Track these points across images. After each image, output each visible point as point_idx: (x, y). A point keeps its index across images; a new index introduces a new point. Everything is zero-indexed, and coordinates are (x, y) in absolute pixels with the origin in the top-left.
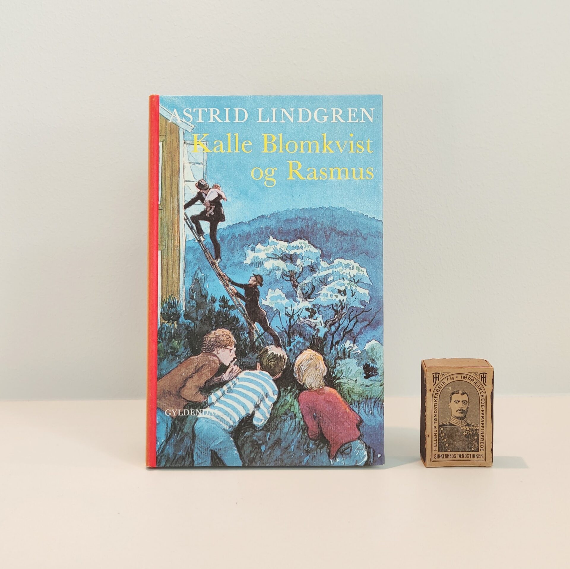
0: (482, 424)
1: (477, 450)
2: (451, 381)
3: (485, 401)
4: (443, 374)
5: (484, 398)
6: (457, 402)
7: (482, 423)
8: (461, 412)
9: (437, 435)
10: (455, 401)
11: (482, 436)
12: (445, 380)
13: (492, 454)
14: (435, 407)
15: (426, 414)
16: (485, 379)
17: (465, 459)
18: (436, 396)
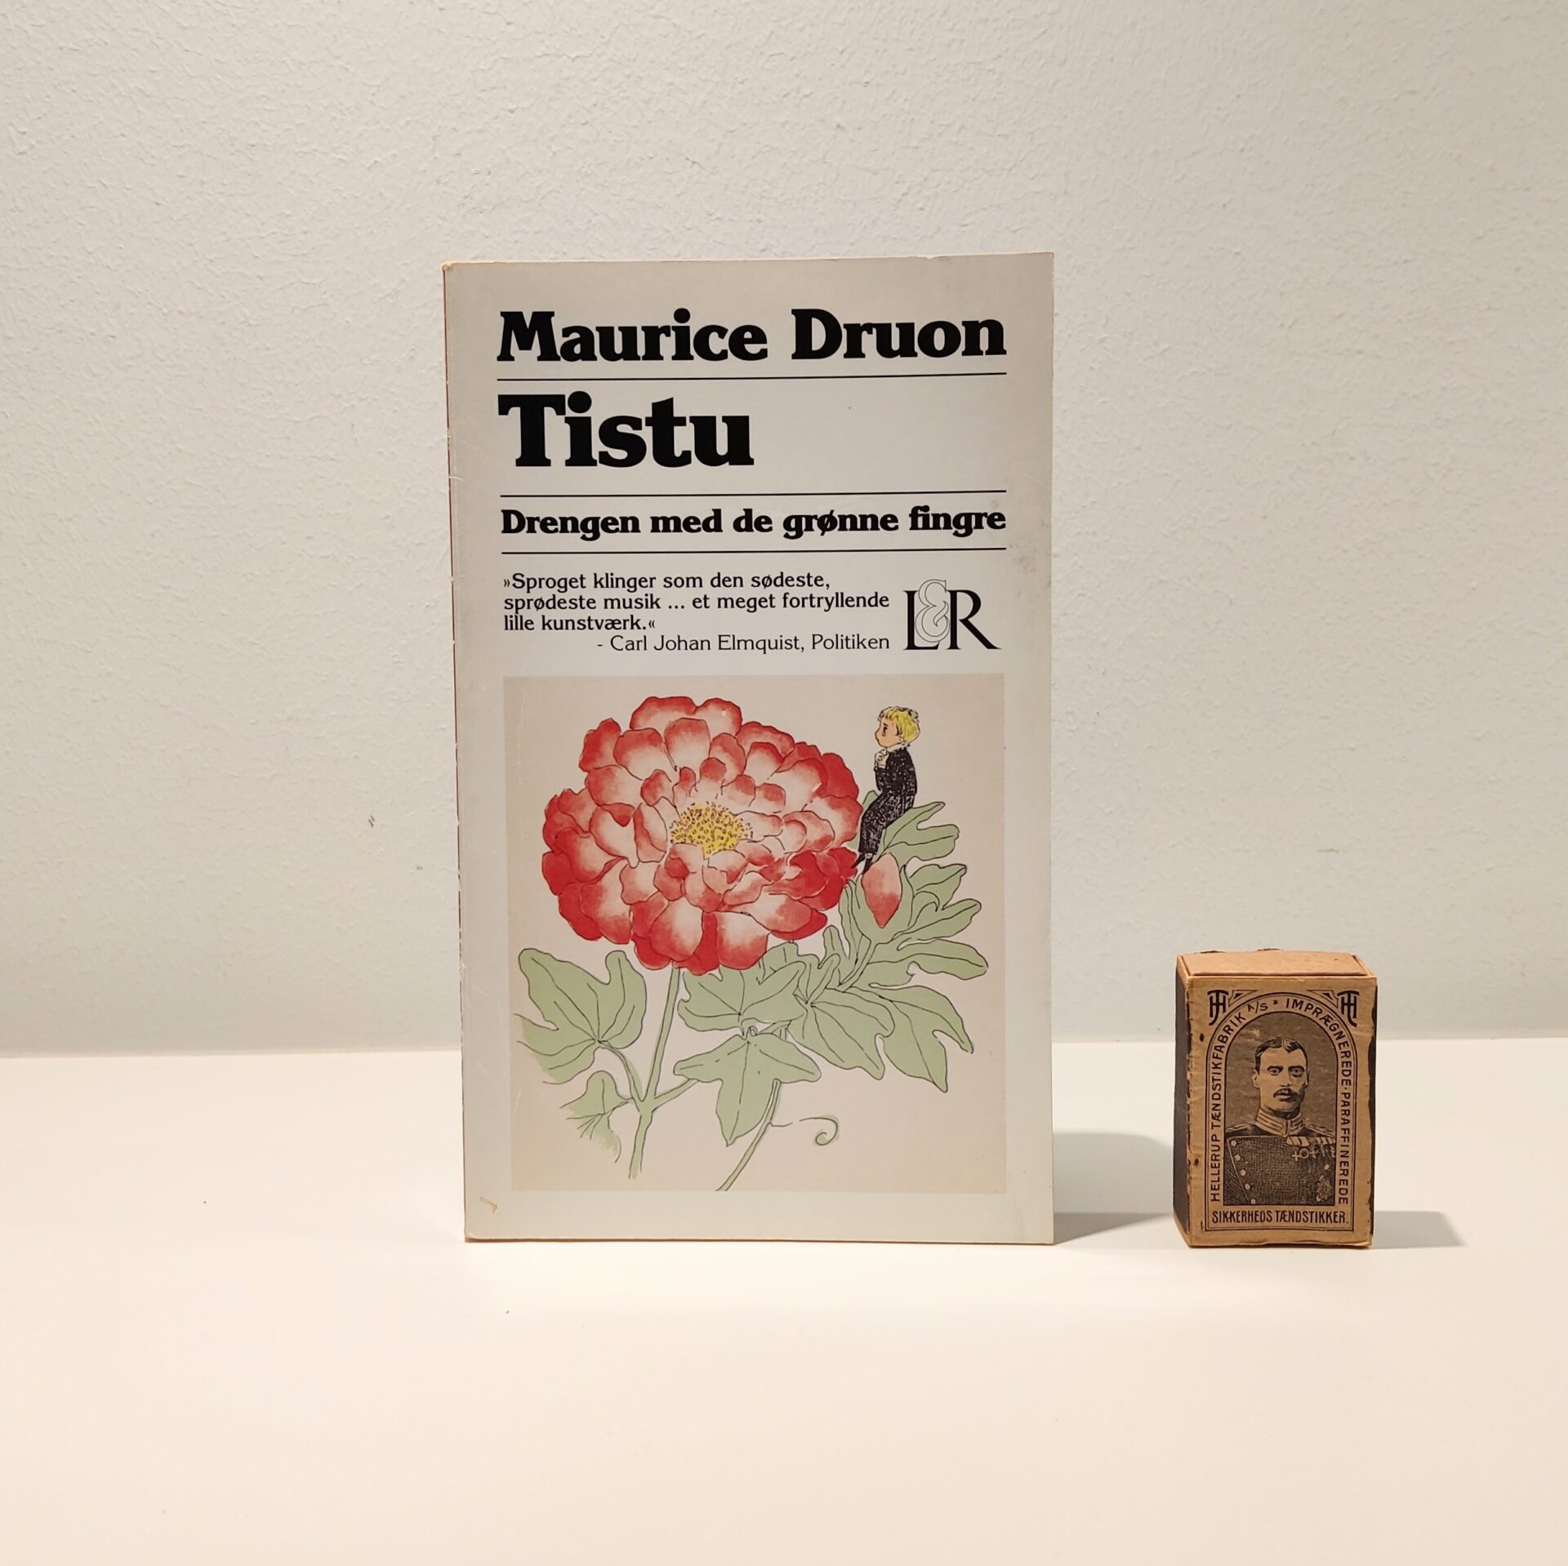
0: (1345, 1130)
1: (1330, 1201)
2: (1260, 1013)
3: (1352, 1069)
4: (1237, 995)
5: (1351, 1059)
6: (1275, 1071)
7: (1345, 1126)
8: (1286, 1097)
9: (1221, 1158)
10: (1271, 1067)
11: (1345, 1162)
12: (1244, 1011)
13: (1369, 1212)
14: (1216, 1082)
15: (1188, 1102)
16: (1352, 1008)
17: (1296, 1224)
18: (1219, 1053)
